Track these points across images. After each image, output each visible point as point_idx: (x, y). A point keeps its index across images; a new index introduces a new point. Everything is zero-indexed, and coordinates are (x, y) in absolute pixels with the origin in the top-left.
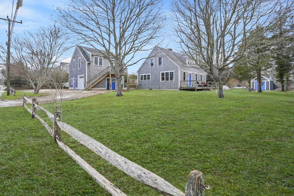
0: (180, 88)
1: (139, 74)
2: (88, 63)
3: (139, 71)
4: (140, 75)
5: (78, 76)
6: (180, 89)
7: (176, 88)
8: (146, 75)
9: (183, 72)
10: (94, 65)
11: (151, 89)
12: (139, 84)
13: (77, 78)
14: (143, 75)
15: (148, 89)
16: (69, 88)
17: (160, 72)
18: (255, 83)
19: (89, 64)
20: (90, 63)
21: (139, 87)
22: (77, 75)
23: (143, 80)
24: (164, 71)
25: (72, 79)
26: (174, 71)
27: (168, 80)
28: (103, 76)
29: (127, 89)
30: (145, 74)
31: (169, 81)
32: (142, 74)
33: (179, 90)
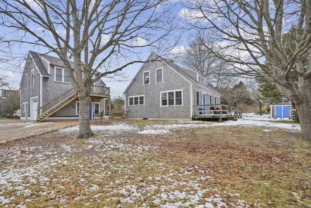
0: (192, 116)
1: (127, 97)
2: (44, 77)
3: (127, 92)
4: (129, 97)
5: (31, 98)
6: (194, 119)
7: (187, 116)
8: (137, 98)
9: (196, 91)
10: (55, 80)
11: (146, 118)
12: (127, 112)
13: (30, 103)
14: (133, 97)
15: (141, 119)
16: (21, 118)
17: (159, 92)
18: (275, 108)
19: (46, 79)
20: (48, 78)
21: (127, 115)
22: (29, 98)
23: (133, 105)
24: (165, 90)
25: (24, 104)
26: (182, 90)
27: (173, 104)
28: (70, 98)
29: (110, 118)
30: (136, 95)
31: (175, 105)
32: (131, 96)
33: (191, 119)
